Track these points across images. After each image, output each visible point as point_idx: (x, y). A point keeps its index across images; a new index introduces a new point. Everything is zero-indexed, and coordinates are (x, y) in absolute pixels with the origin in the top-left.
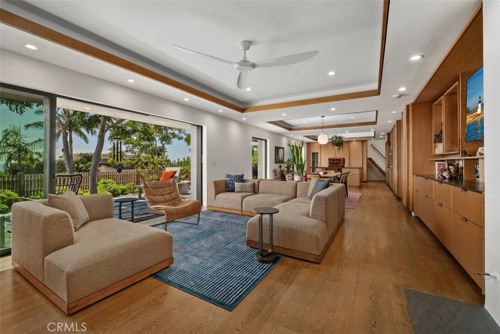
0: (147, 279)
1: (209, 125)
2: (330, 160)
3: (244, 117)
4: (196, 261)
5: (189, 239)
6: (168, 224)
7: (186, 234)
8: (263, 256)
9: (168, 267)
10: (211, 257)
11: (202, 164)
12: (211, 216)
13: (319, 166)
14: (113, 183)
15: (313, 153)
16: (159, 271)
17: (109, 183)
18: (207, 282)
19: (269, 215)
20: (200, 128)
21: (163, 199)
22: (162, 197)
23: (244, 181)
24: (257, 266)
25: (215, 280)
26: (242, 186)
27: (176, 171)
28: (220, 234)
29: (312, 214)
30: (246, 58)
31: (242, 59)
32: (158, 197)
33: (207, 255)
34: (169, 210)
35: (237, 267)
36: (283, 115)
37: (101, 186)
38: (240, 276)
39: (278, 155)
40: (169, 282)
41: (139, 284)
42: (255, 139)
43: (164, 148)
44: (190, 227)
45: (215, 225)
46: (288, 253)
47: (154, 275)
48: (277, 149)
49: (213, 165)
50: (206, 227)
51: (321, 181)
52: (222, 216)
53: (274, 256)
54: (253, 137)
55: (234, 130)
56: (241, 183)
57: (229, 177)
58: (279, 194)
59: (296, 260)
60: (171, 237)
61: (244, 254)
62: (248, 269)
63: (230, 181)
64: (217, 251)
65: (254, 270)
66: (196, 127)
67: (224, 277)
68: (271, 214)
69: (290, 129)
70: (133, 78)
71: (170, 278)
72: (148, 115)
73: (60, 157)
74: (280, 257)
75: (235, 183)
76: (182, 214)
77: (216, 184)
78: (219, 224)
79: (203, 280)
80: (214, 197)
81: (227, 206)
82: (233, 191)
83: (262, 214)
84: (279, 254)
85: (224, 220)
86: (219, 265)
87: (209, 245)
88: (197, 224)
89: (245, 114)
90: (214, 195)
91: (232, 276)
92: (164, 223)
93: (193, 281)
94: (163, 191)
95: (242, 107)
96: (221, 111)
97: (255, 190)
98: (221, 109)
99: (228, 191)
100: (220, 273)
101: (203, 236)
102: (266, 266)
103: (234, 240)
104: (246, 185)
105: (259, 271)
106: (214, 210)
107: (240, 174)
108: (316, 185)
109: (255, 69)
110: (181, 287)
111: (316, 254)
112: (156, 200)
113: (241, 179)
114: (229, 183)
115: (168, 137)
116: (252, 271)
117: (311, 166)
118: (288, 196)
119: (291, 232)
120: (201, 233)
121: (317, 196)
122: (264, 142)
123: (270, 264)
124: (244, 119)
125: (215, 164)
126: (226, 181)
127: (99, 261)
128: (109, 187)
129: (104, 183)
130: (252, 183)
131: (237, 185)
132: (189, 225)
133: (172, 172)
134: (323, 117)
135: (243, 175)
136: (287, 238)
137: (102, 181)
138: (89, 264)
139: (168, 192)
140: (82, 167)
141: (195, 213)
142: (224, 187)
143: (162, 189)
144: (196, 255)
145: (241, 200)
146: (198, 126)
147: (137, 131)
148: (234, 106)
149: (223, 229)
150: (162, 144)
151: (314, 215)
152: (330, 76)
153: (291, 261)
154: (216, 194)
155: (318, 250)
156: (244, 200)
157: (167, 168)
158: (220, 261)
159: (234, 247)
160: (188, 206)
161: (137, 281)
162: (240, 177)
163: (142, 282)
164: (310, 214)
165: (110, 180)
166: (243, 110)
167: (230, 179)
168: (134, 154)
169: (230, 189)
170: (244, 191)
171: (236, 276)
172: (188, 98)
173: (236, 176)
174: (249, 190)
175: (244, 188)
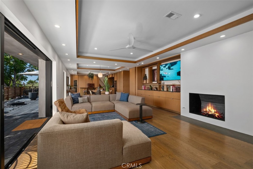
11: (51, 87)
15: (74, 80)
20: (50, 63)
36: (94, 63)
39: (67, 82)
48: (67, 78)
63: (75, 97)
66: (45, 61)
69: (78, 68)
75: (79, 98)
82: (78, 103)
99: (75, 103)
114: (75, 98)
124: (69, 60)
125: (58, 87)
152: (131, 54)
154: (72, 106)
166: (78, 56)
167: (75, 96)
175: (84, 100)
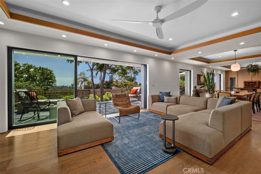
0: (97, 146)
1: (150, 63)
2: (245, 82)
3: (172, 57)
4: (126, 141)
5: (130, 127)
6: (121, 117)
7: (129, 124)
8: (167, 148)
9: (111, 141)
10: (135, 141)
11: (146, 85)
12: (148, 115)
13: (236, 87)
14: (111, 94)
15: (230, 78)
16: (105, 143)
17: (109, 94)
18: (125, 156)
19: (172, 121)
20: (145, 66)
21: (121, 103)
22: (121, 102)
23: (170, 96)
24: (160, 154)
25: (130, 157)
26: (169, 99)
27: (138, 89)
28: (148, 127)
29: (210, 124)
30: (158, 17)
31: (155, 18)
32: (119, 102)
33: (134, 138)
34: (121, 110)
35: (147, 152)
36: (199, 53)
37: (106, 95)
38: (146, 158)
39: (199, 80)
40: (106, 151)
41: (93, 148)
42: (182, 71)
43: (135, 78)
44: (134, 120)
45: (148, 121)
46: (186, 150)
47: (102, 145)
48: (199, 76)
49: (153, 86)
50: (142, 122)
51: (227, 98)
52: (154, 116)
53: (175, 150)
54: (180, 69)
55: (167, 65)
56: (168, 97)
57: (161, 93)
58: (193, 106)
59: (192, 157)
60: (113, 126)
61: (156, 143)
62: (153, 155)
63: (161, 95)
64: (141, 138)
65: (157, 156)
66: (143, 66)
67: (136, 156)
68: (174, 120)
69: (209, 63)
70: (106, 43)
71: (108, 149)
72: (117, 61)
73: (99, 83)
74: (179, 151)
75: (165, 97)
76: (129, 113)
77: (153, 97)
78: (150, 121)
79: (123, 154)
80: (151, 104)
81: (158, 110)
82: (163, 101)
83: (166, 120)
84: (180, 149)
85: (154, 118)
86: (138, 147)
87: (138, 132)
88: (138, 119)
89: (172, 55)
90: (151, 103)
91: (141, 157)
92: (118, 117)
93: (118, 154)
94: (122, 99)
95: (169, 51)
96: (156, 55)
97: (177, 101)
98: (156, 54)
99: (160, 101)
100: (135, 152)
101: (138, 127)
102: (167, 155)
103: (154, 132)
104: (171, 98)
105: (160, 158)
106: (151, 111)
107: (168, 91)
108: (222, 101)
109: (164, 23)
110: (110, 156)
111: (208, 157)
112: (118, 104)
113: (168, 94)
114: (161, 97)
115: (137, 72)
116: (156, 157)
117: (229, 87)
118: (199, 107)
119: (188, 135)
120: (138, 124)
121: (214, 111)
122: (189, 72)
123: (170, 154)
124: (173, 58)
125: (154, 86)
126: (159, 95)
127: (72, 133)
128: (109, 96)
129: (107, 94)
130: (175, 97)
131: (166, 98)
132: (134, 119)
133: (136, 89)
134: (235, 51)
135: (170, 92)
136: (185, 139)
137: (107, 93)
138: (68, 134)
139: (125, 100)
140: (105, 87)
141: (136, 113)
142: (158, 99)
143: (122, 98)
144: (128, 137)
145: (166, 107)
146: (144, 65)
147: (119, 70)
148: (164, 51)
149: (151, 124)
150: (134, 75)
151: (212, 125)
152: (234, 16)
153: (188, 157)
154: (153, 103)
155: (210, 154)
156: (168, 107)
157: (134, 87)
158: (139, 144)
159: (152, 136)
160: (132, 109)
161: (92, 146)
162: (168, 93)
163: (95, 147)
164: (209, 124)
165: (109, 93)
166: (170, 53)
167: (161, 94)
168: (122, 81)
169: (161, 100)
170: (170, 102)
171: (143, 158)
172: (136, 50)
173: (165, 93)
174: (173, 101)
175: (170, 100)
